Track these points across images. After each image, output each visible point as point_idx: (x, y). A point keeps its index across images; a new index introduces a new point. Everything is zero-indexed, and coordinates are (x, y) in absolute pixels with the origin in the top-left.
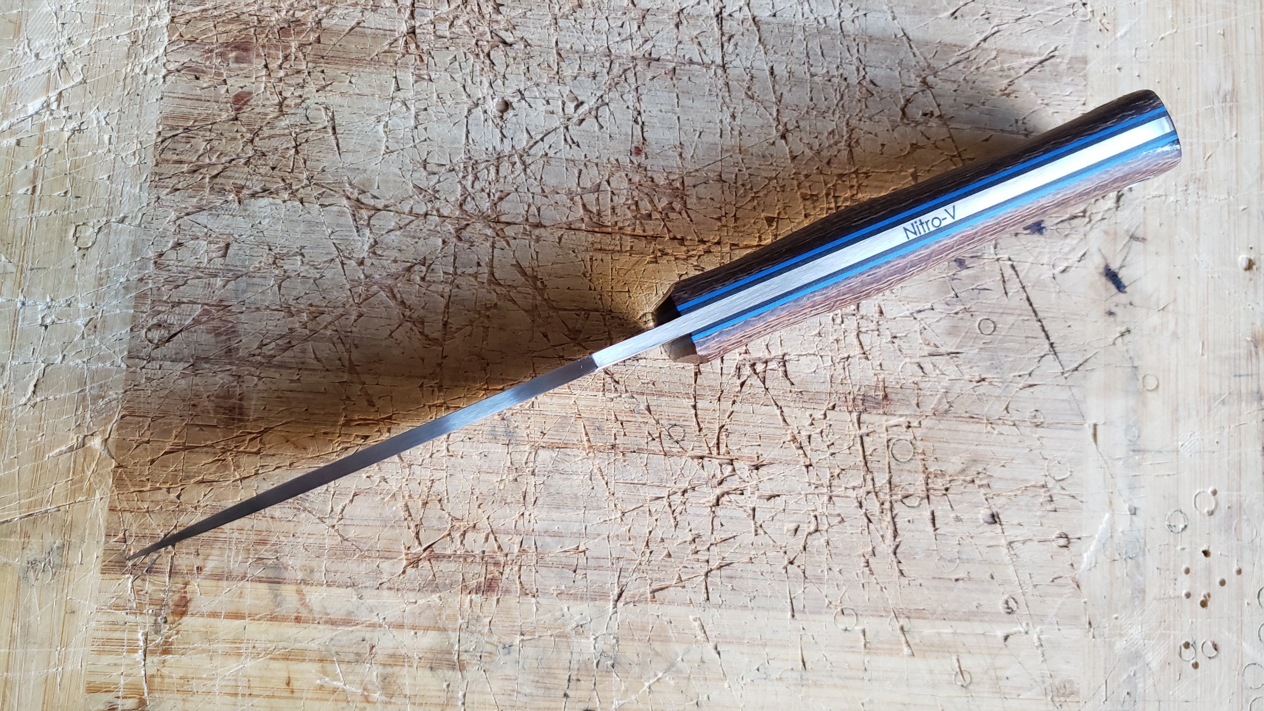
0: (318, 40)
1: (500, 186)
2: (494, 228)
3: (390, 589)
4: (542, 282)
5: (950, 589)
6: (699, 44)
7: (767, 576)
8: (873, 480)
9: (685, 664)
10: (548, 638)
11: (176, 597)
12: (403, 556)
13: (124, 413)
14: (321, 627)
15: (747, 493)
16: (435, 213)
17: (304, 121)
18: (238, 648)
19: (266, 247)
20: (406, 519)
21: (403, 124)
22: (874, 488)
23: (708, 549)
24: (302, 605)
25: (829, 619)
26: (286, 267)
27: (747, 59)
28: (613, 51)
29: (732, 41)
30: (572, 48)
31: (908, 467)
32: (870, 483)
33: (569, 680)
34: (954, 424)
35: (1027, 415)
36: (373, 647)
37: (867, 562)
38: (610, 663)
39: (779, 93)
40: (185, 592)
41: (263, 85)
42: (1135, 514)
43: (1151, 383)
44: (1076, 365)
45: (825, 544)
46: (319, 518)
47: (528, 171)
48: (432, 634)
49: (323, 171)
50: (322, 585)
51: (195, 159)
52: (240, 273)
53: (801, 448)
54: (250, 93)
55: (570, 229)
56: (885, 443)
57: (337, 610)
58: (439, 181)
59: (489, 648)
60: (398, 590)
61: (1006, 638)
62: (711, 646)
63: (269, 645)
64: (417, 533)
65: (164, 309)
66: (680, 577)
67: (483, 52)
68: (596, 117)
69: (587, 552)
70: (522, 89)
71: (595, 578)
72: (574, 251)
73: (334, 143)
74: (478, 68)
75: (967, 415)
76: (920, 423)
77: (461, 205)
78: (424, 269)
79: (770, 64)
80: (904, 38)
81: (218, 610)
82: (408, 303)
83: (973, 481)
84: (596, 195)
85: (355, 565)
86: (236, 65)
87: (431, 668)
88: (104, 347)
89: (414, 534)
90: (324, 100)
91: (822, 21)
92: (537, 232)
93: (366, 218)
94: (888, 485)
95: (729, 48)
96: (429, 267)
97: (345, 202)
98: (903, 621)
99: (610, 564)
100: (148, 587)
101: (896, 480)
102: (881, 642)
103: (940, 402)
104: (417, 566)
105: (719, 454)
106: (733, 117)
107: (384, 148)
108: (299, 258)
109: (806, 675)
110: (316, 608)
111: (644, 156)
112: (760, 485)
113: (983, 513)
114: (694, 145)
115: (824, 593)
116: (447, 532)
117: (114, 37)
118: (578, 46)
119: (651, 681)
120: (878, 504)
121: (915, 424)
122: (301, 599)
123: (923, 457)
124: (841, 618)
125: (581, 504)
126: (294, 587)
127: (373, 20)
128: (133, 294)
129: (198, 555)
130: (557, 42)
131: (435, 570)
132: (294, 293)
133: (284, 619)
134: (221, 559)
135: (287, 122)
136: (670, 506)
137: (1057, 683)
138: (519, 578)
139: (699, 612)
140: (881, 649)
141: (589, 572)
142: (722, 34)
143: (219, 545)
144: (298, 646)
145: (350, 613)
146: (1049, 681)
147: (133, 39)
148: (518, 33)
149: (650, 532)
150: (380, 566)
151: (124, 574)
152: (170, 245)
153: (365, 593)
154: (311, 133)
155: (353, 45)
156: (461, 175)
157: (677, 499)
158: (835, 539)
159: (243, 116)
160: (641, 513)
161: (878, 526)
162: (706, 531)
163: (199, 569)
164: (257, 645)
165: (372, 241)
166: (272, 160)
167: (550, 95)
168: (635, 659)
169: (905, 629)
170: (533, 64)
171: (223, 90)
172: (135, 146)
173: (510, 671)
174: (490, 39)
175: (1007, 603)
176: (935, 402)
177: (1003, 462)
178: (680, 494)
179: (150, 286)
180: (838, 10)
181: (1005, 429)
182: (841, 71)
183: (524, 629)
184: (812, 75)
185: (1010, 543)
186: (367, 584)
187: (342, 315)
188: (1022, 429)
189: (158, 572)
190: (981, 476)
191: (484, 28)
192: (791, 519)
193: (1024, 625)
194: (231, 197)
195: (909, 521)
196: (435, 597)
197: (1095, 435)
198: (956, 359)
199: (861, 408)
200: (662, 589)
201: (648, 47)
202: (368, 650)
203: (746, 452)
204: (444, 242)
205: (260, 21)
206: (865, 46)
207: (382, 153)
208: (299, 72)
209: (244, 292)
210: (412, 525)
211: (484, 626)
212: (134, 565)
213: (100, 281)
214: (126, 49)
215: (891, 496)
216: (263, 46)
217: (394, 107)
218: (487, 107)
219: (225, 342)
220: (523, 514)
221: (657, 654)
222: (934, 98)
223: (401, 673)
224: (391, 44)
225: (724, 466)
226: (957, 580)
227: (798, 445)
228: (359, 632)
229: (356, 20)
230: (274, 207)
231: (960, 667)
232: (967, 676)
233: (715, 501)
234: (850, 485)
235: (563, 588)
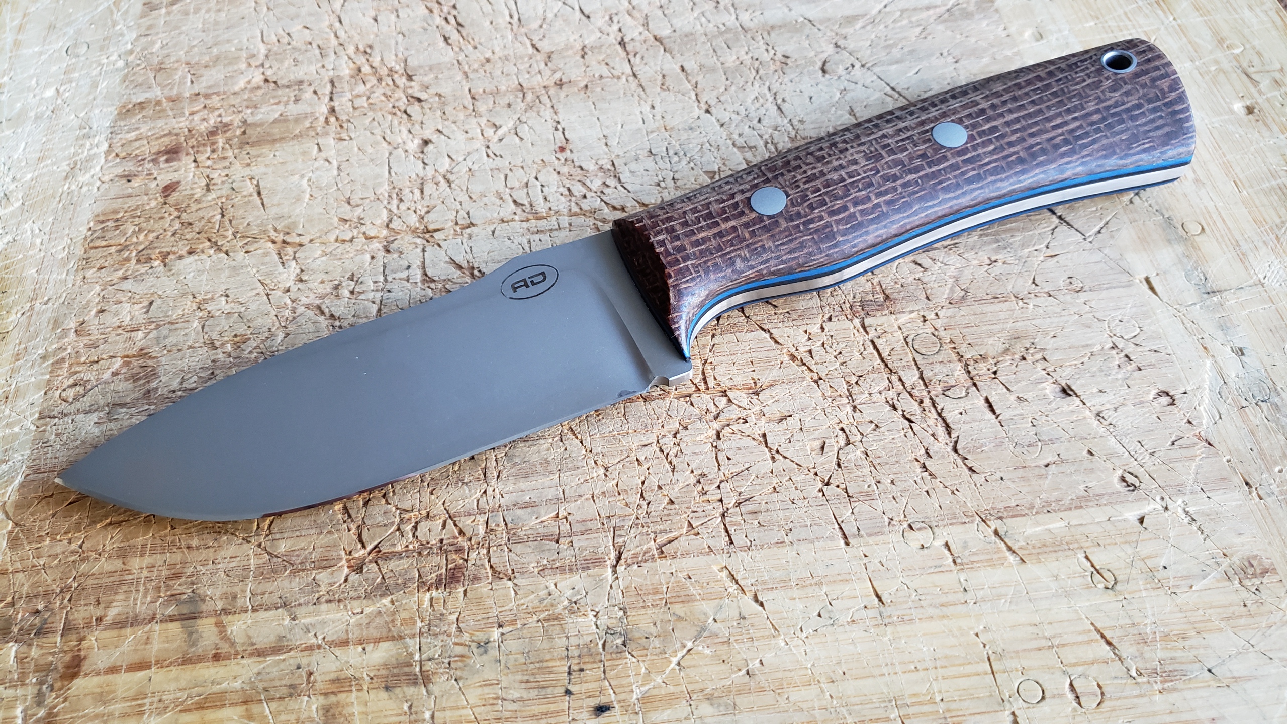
0: (244, 133)
1: (426, 202)
2: (424, 238)
3: (330, 601)
4: (480, 271)
5: (1041, 476)
6: (607, 64)
7: (800, 503)
8: (900, 379)
9: (719, 625)
10: (535, 625)
11: (68, 658)
12: (344, 562)
13: (27, 472)
14: (244, 661)
15: (752, 419)
16: (361, 235)
17: (230, 192)
18: (140, 706)
19: (191, 297)
20: (345, 522)
21: (328, 175)
22: (905, 388)
23: (719, 487)
24: (222, 639)
25: (896, 538)
26: (209, 309)
27: (655, 65)
28: (524, 85)
29: (638, 56)
30: (484, 91)
31: (939, 358)
32: (899, 383)
33: (569, 673)
34: (978, 308)
35: (1061, 283)
36: (311, 674)
37: (924, 466)
38: (619, 641)
39: (693, 82)
40: (79, 650)
41: (191, 175)
42: (1243, 354)
43: (1195, 229)
44: (1097, 229)
45: (864, 457)
46: (243, 539)
47: (453, 185)
48: (384, 645)
49: (248, 224)
50: (246, 611)
51: (123, 241)
52: (162, 323)
53: (804, 364)
54: (178, 182)
55: (503, 221)
56: (903, 341)
57: (265, 636)
58: (364, 210)
59: (459, 650)
60: (339, 601)
61: (1141, 520)
62: (748, 599)
63: (179, 695)
64: (360, 536)
65: (81, 369)
66: (690, 525)
67: (400, 110)
68: (517, 134)
69: (569, 518)
70: (440, 128)
71: (584, 544)
72: (509, 239)
73: (259, 202)
74: (396, 122)
75: (990, 296)
76: (937, 314)
77: (387, 226)
78: (353, 283)
79: (679, 65)
80: (806, 21)
81: (119, 664)
82: (337, 315)
83: (1024, 359)
84: (525, 190)
85: (286, 583)
86: (167, 165)
87: (387, 688)
88: (13, 414)
89: (355, 537)
90: (250, 173)
91: (721, 26)
92: (468, 231)
93: (292, 254)
94: (921, 382)
95: (637, 61)
96: (357, 281)
97: (270, 245)
98: (994, 524)
99: (600, 526)
100: (34, 652)
101: (927, 374)
102: (974, 554)
103: (952, 290)
104: (361, 572)
105: (708, 388)
106: (653, 107)
107: (308, 196)
108: (223, 298)
109: (887, 611)
110: (239, 639)
111: (568, 152)
112: (765, 410)
113: (1050, 389)
114: (618, 134)
115: (880, 509)
116: (395, 527)
117: (55, 168)
118: (490, 87)
119: (680, 655)
120: (916, 404)
121: (931, 316)
122: (221, 632)
123: (953, 346)
124: (909, 534)
125: (554, 468)
126: (213, 620)
127: (293, 109)
128: (51, 361)
129: (99, 604)
130: (470, 91)
131: (384, 570)
132: (218, 329)
133: (200, 659)
134: (126, 604)
135: (214, 196)
136: (662, 451)
137: (1238, 562)
138: (489, 561)
139: (723, 560)
140: (978, 562)
141: (575, 539)
142: (628, 54)
143: (125, 588)
144: (216, 688)
145: (281, 638)
146: (1226, 562)
147: (72, 166)
148: (432, 91)
149: (643, 483)
150: (317, 577)
151: (7, 642)
152: (93, 312)
153: (300, 612)
154: (237, 199)
155: (276, 131)
156: (385, 202)
157: (669, 441)
158: (873, 448)
159: (172, 199)
160: (628, 464)
161: (925, 426)
162: (710, 468)
163: (99, 620)
164: (164, 698)
165: (298, 271)
166: (197, 227)
167: (466, 127)
168: (653, 630)
169: (1002, 533)
170: (449, 109)
171: (153, 185)
172: (66, 241)
173: (490, 674)
174: (406, 101)
175: (1123, 479)
176: (947, 291)
177: (1052, 334)
178: (671, 436)
179: (69, 351)
180: (734, 17)
181: (1038, 301)
182: (750, 55)
183: (502, 619)
184: (722, 64)
185: (1098, 415)
186: (302, 601)
187: (267, 338)
188: (1061, 298)
189: (48, 633)
190: (1031, 351)
191: (399, 94)
192: (812, 437)
193: (1158, 499)
194: (156, 263)
195: (961, 414)
196: (386, 601)
197: (1152, 288)
198: (954, 249)
199: (862, 313)
200: (670, 542)
201: (557, 76)
202: (305, 679)
203: (739, 380)
204: (373, 258)
205: (189, 131)
206: (769, 33)
207: (306, 200)
208: (225, 158)
209: (165, 337)
210: (353, 527)
211: (449, 625)
212: (20, 630)
213: (17, 357)
214: (65, 174)
215: (929, 392)
216: (192, 147)
217: (317, 164)
218: (407, 148)
219: (144, 384)
220: (485, 492)
221: (680, 619)
222: (850, 54)
223: (348, 700)
224: (311, 123)
225: (716, 399)
226: (1047, 466)
227: (800, 363)
228: (291, 659)
229: (279, 113)
230: (199, 263)
231: (1093, 566)
232: (1107, 575)
233: (715, 437)
234: (874, 390)
235: (545, 562)
